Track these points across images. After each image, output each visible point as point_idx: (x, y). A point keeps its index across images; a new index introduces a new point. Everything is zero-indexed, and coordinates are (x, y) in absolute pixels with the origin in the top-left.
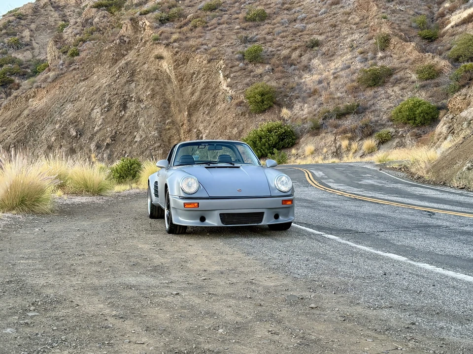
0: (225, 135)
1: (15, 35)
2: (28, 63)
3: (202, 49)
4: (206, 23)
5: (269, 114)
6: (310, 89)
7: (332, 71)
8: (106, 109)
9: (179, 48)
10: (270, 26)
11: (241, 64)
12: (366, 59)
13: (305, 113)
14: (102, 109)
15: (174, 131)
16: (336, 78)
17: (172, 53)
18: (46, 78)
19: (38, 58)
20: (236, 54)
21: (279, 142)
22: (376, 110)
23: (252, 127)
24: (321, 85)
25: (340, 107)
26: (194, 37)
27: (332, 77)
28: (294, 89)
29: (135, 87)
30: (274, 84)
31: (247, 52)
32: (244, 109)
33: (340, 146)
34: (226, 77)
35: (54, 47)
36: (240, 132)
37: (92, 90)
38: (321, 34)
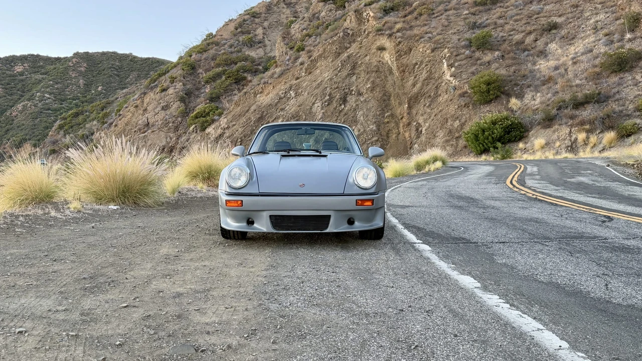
0: (446, 128)
1: (250, 33)
2: (260, 60)
3: (426, 38)
4: (432, 10)
5: (495, 104)
6: (544, 76)
7: (571, 56)
8: (326, 103)
9: (402, 37)
10: (502, 10)
11: (468, 52)
12: (612, 42)
13: (537, 102)
14: (323, 103)
15: (393, 125)
16: (575, 63)
17: (395, 44)
18: (273, 74)
19: (269, 55)
20: (462, 42)
21: (504, 135)
22: (621, 99)
23: (476, 119)
24: (558, 72)
25: (578, 96)
26: (418, 26)
27: (571, 63)
28: (526, 77)
29: (356, 80)
30: (503, 72)
31: (474, 38)
32: (467, 100)
33: (576, 139)
34: (450, 66)
35: (282, 44)
36: (462, 125)
37: (314, 84)
38: (560, 16)
